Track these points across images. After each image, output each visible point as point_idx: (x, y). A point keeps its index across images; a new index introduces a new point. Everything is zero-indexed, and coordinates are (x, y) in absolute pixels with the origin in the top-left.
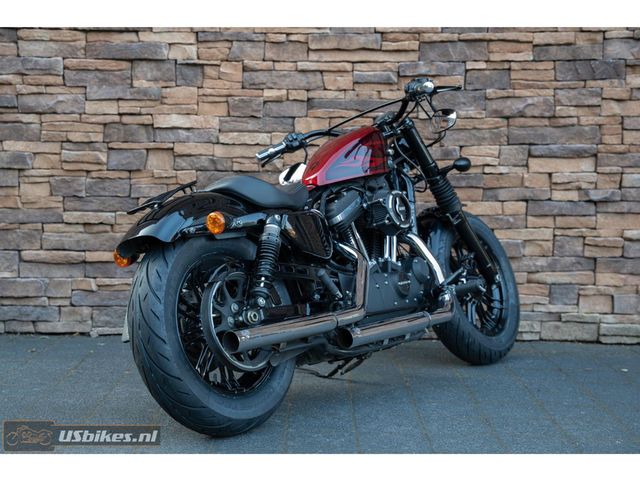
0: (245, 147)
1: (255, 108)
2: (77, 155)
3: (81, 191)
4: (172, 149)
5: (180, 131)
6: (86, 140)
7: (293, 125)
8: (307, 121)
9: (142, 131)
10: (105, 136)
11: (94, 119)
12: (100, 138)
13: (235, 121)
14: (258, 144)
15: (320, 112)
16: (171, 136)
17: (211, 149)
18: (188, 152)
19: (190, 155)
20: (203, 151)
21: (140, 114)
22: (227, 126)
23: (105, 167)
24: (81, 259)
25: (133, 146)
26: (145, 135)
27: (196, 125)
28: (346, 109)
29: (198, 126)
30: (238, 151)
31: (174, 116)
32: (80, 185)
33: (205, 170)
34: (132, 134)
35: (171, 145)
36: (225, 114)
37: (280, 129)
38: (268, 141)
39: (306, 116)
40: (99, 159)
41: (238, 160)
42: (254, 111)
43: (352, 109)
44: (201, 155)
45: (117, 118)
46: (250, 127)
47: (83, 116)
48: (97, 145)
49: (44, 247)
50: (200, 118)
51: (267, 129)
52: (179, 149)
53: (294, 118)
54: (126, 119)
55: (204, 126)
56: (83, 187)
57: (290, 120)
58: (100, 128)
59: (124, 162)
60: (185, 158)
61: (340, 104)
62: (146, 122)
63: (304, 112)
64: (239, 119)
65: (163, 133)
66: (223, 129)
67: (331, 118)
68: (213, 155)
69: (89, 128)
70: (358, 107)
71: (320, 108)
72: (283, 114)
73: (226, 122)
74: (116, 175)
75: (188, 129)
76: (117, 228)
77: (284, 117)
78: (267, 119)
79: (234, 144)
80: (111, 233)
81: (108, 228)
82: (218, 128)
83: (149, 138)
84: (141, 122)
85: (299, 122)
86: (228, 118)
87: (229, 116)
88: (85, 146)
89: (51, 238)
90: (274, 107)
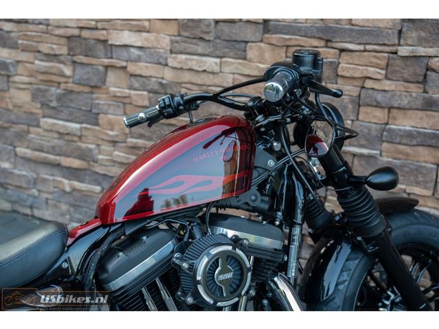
0: (193, 73)
1: (204, 29)
2: (46, 67)
3: (51, 101)
4: (125, 68)
5: (132, 50)
6: (52, 52)
7: (245, 51)
8: (260, 48)
9: (100, 47)
10: (70, 49)
11: (57, 32)
12: (64, 50)
13: (185, 42)
14: (205, 71)
15: (274, 38)
16: (124, 54)
17: (161, 72)
18: (138, 72)
19: (140, 76)
20: (152, 73)
21: (96, 29)
22: (178, 47)
23: (71, 80)
24: (57, 163)
25: (93, 61)
26: (103, 51)
27: (146, 44)
28: (306, 36)
29: (149, 45)
30: (187, 77)
31: (126, 33)
32: (52, 95)
33: (155, 92)
34: (90, 50)
35: (124, 64)
36: (176, 34)
37: (231, 54)
38: (217, 69)
39: (261, 41)
40: (62, 72)
41: (187, 86)
42: (203, 32)
43: (314, 37)
44: (151, 77)
45: (76, 32)
46: (200, 50)
47: (50, 28)
48: (62, 58)
49: (31, 147)
50: (152, 36)
51: (218, 53)
52: (132, 68)
53: (247, 42)
54: (85, 34)
55: (155, 45)
56: (54, 98)
57: (243, 45)
58: (64, 41)
59: (85, 77)
60: (138, 78)
61: (299, 29)
62: (102, 38)
63: (258, 36)
64: (189, 40)
65: (118, 50)
66: (174, 50)
67: (288, 46)
68: (163, 78)
69: (55, 39)
70: (320, 35)
71: (275, 33)
72: (234, 38)
73: (177, 42)
74: (81, 89)
75: (141, 48)
76: (84, 139)
77: (235, 41)
78: (218, 41)
79: (181, 69)
80: (79, 144)
81: (76, 139)
82: (169, 48)
83: (106, 54)
84: (97, 37)
85: (251, 49)
86: (178, 38)
87: (179, 35)
88: (53, 58)
89: (34, 140)
90: (225, 28)
